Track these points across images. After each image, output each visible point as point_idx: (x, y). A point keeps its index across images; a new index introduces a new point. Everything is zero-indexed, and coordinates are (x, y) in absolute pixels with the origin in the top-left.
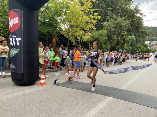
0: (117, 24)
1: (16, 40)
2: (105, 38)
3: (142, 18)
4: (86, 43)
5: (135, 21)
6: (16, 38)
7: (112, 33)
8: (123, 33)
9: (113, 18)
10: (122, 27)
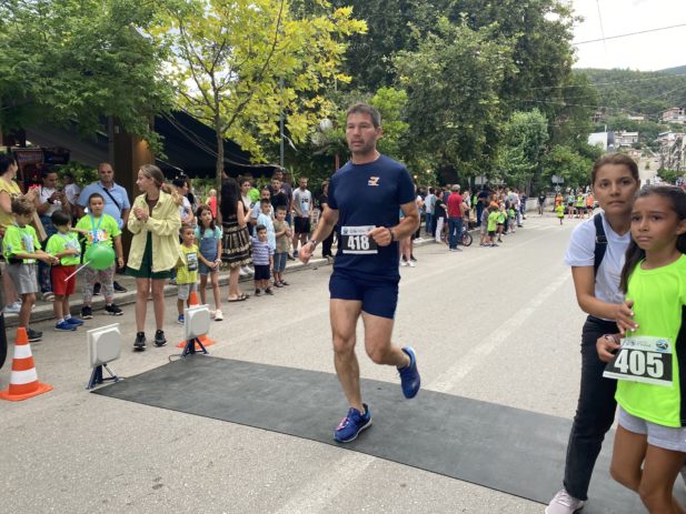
0: (457, 57)
2: (402, 126)
5: (537, 42)
7: (435, 101)
8: (485, 99)
9: (437, 32)
10: (480, 75)
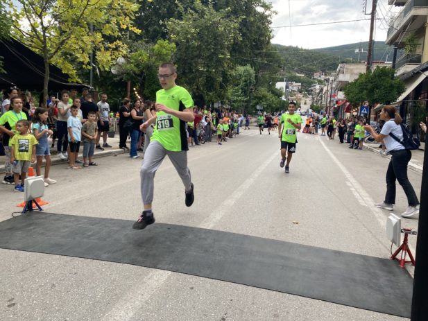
3: (269, 18)
5: (252, 23)
8: (223, 54)
9: (194, 9)
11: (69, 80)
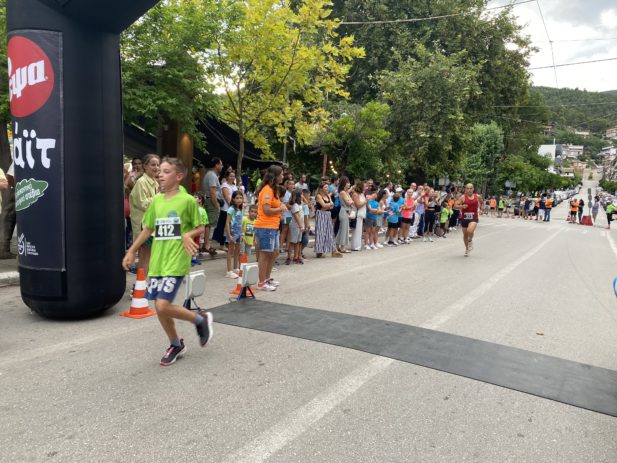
0: (431, 78)
1: (38, 147)
2: (384, 133)
3: (525, 58)
4: (312, 153)
5: (498, 68)
6: (38, 140)
7: (410, 113)
9: (415, 56)
11: (262, 156)
